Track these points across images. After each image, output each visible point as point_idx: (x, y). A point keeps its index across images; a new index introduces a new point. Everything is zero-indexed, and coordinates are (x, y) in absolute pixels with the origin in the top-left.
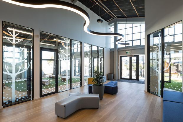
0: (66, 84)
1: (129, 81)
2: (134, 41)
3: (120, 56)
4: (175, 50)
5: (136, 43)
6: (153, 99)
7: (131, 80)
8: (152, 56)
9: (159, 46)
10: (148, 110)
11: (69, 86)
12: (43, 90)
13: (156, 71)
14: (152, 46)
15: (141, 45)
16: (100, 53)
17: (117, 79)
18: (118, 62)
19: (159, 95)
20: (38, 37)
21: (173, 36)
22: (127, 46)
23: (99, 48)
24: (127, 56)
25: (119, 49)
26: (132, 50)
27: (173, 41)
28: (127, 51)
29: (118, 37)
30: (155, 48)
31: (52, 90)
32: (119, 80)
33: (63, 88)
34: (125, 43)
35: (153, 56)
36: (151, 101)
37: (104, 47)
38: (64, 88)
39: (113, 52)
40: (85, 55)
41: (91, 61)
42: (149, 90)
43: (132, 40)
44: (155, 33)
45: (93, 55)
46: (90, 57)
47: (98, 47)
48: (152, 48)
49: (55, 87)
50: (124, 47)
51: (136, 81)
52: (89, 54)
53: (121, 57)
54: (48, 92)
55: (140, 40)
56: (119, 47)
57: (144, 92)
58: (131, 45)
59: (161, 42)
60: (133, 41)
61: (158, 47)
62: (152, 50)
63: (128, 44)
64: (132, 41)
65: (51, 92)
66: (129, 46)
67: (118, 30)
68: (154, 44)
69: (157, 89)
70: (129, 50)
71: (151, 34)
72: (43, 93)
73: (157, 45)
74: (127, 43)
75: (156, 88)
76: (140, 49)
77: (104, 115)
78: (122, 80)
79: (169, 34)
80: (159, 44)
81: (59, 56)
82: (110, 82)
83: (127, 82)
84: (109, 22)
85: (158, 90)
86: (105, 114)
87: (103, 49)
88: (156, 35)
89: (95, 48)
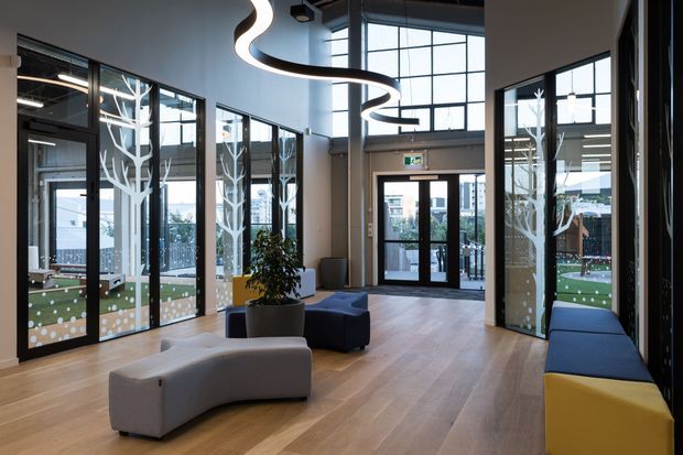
0: (132, 300)
1: (418, 290)
2: (436, 110)
3: (375, 174)
4: (601, 159)
5: (448, 120)
6: (516, 347)
7: (425, 289)
8: (513, 182)
9: (539, 137)
10: (501, 375)
11: (147, 313)
12: (31, 324)
13: (527, 239)
14: (512, 138)
15: (469, 129)
16: (284, 159)
17: (363, 285)
18: (368, 203)
19: (539, 333)
20: (11, 65)
21: (590, 99)
22: (407, 128)
23: (281, 131)
24: (405, 178)
25: (371, 140)
26: (429, 149)
27: (590, 121)
28: (407, 155)
29: (367, 86)
30: (523, 144)
31: (73, 330)
32: (370, 288)
33: (118, 322)
34: (396, 116)
35: (516, 180)
36: (510, 350)
37: (301, 130)
38: (126, 321)
39: (346, 154)
40: (218, 162)
41: (242, 194)
42: (501, 320)
43: (430, 103)
44: (523, 85)
45: (254, 165)
46: (241, 177)
47: (275, 129)
48: (513, 145)
49: (84, 314)
50: (396, 132)
51: (446, 290)
52: (235, 157)
53: (382, 180)
54: (53, 335)
55: (465, 105)
56: (371, 133)
57: (482, 326)
58: (424, 126)
59: (543, 124)
60: (432, 107)
61: (533, 142)
62: (513, 155)
63: (415, 121)
64: (429, 110)
65: (67, 337)
66: (415, 133)
67: (367, 52)
68: (519, 127)
69: (530, 310)
70: (416, 150)
71: (510, 86)
72: (34, 341)
73: (530, 132)
74: (406, 114)
75: (527, 308)
76: (465, 146)
77: (346, 400)
78: (384, 287)
79: (573, 94)
80: (539, 131)
81: (103, 162)
82: (332, 297)
83: (411, 295)
84: (325, 7)
85: (534, 315)
86: (350, 396)
87: (300, 136)
88: (525, 94)
89: (261, 133)
